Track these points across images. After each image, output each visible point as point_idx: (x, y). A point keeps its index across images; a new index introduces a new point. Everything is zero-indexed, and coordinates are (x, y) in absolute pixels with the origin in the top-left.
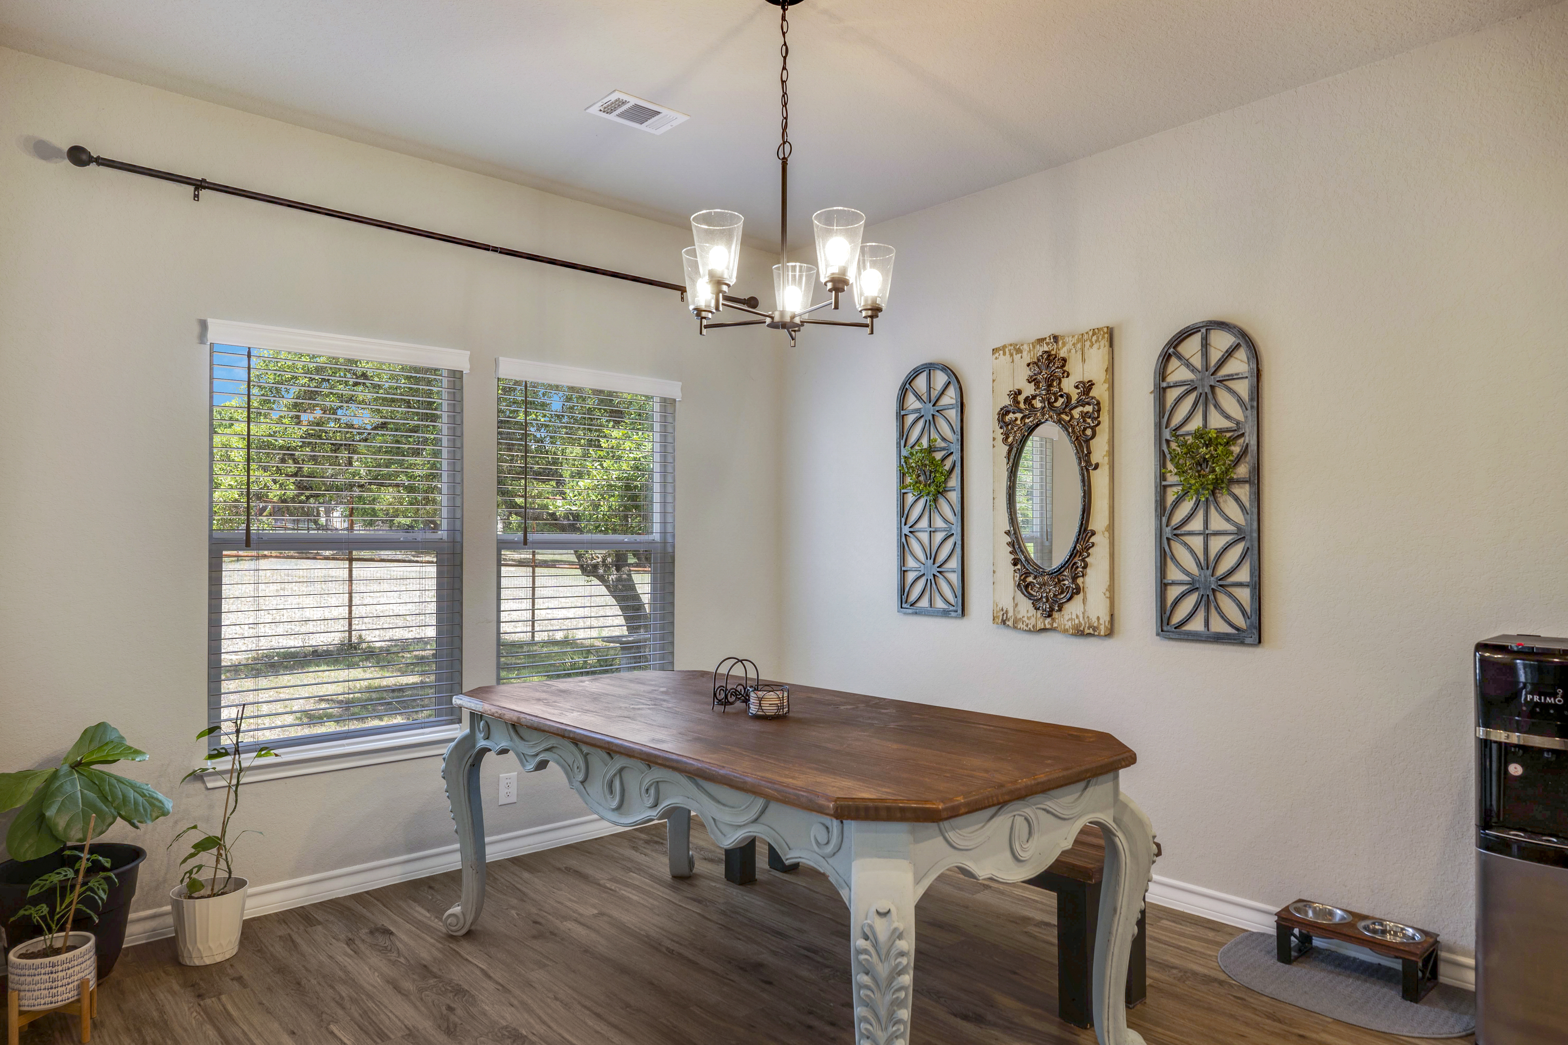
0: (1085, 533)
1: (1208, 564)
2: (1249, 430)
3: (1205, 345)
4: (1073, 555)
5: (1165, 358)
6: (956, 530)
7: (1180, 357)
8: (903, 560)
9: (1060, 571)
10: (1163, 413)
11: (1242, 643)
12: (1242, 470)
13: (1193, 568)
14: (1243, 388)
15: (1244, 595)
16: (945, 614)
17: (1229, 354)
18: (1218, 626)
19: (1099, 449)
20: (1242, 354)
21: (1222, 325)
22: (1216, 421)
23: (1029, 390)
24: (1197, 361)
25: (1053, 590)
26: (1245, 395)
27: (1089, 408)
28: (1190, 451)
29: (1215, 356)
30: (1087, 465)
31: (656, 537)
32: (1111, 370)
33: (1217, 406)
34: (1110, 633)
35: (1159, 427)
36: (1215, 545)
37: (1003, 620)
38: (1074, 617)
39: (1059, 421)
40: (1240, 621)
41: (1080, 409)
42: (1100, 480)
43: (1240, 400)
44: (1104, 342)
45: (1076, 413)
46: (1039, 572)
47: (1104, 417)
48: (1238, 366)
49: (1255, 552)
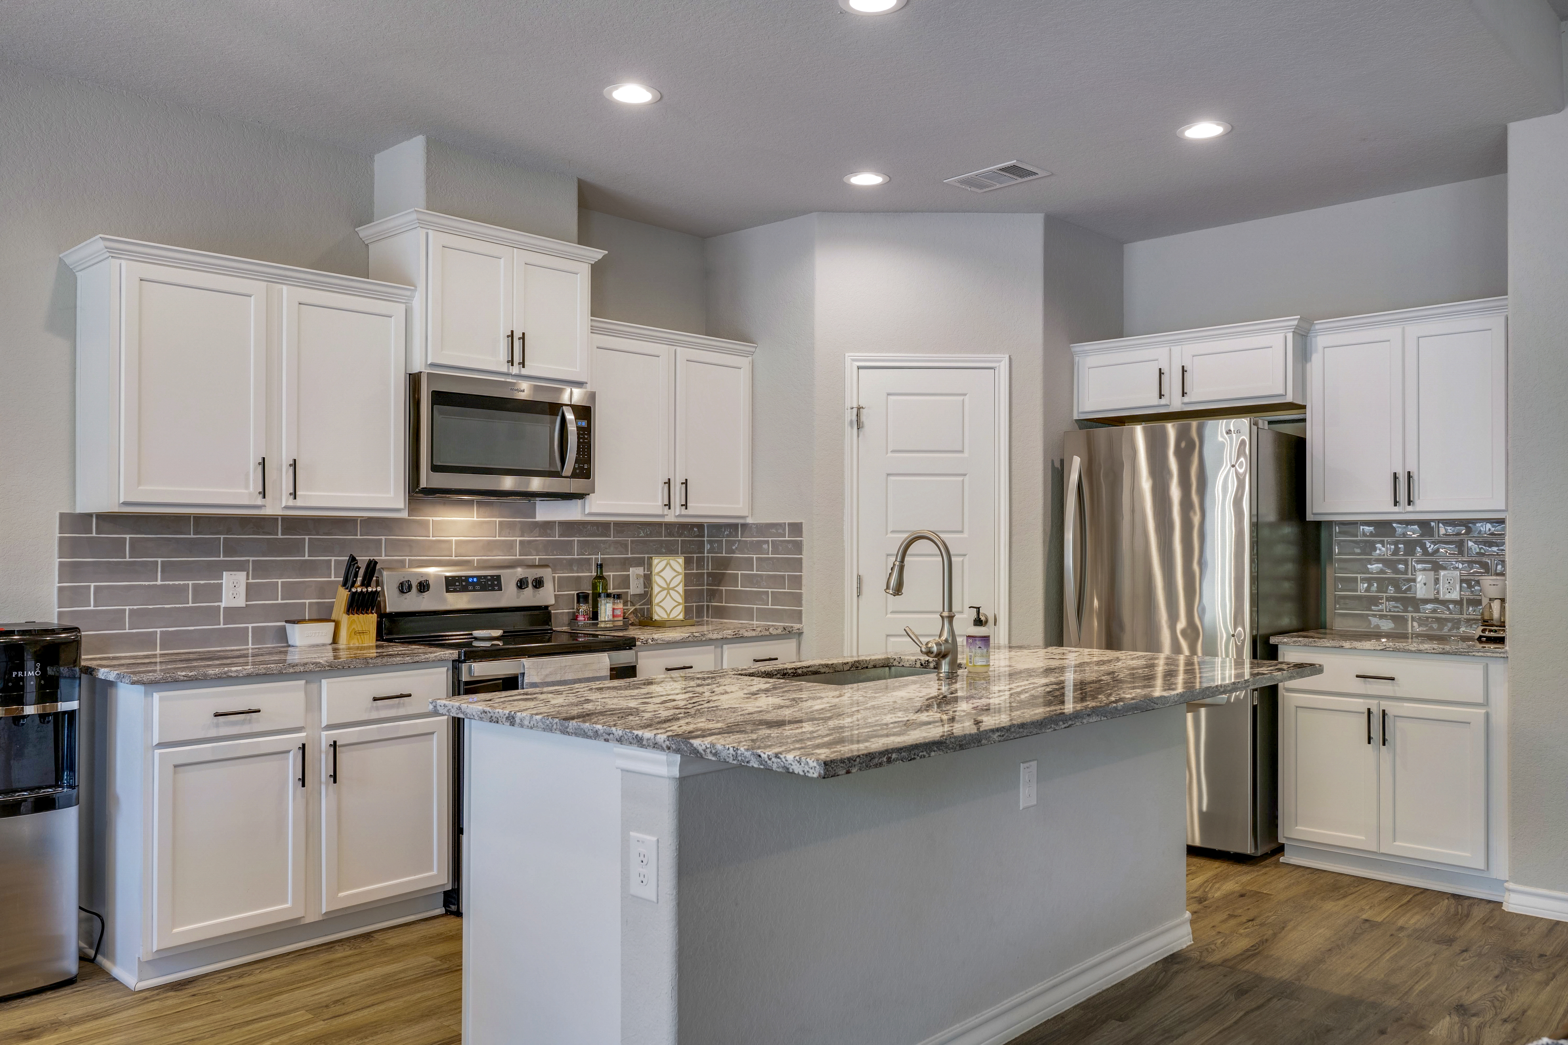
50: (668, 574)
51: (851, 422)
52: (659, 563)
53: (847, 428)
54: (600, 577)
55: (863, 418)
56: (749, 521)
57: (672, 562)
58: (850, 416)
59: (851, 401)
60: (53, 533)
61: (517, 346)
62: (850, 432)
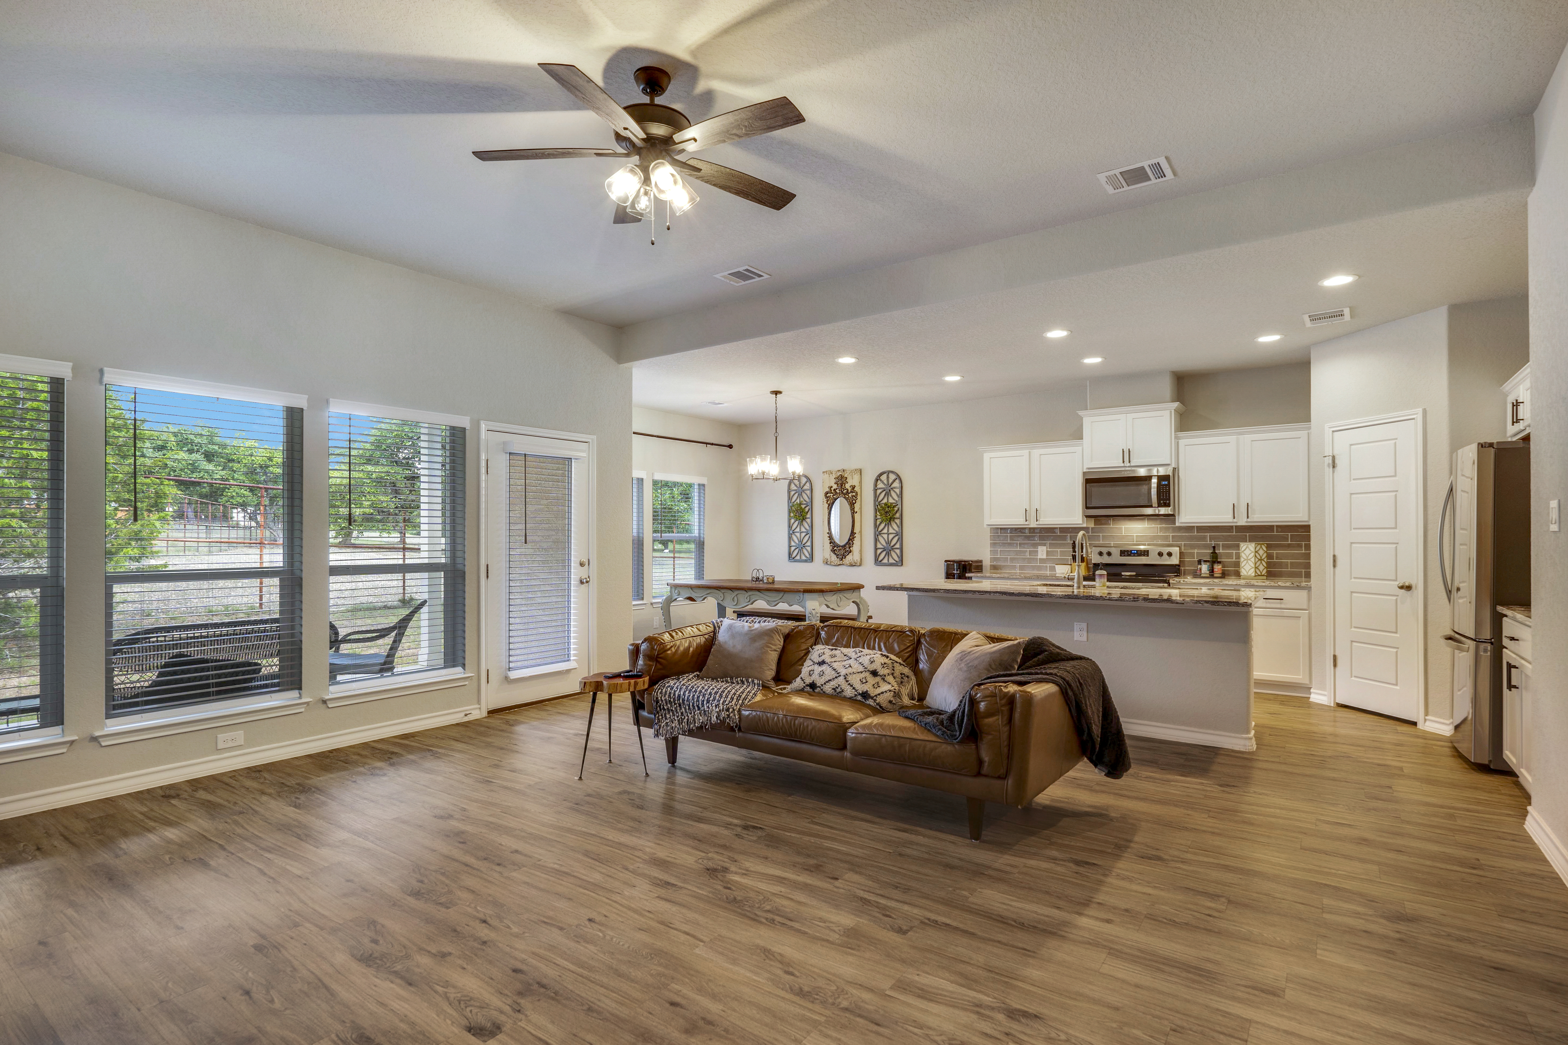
0: (853, 533)
1: (888, 542)
2: (899, 503)
3: (888, 477)
4: (849, 540)
5: (877, 480)
6: (810, 532)
7: (881, 480)
8: (790, 542)
9: (845, 545)
10: (876, 497)
11: (898, 565)
12: (898, 515)
13: (884, 544)
14: (898, 491)
15: (898, 551)
16: (806, 561)
17: (894, 481)
18: (891, 561)
19: (857, 507)
20: (897, 481)
21: (892, 472)
22: (891, 501)
23: (835, 486)
24: (885, 482)
25: (842, 552)
26: (898, 493)
27: (854, 494)
28: (884, 509)
29: (891, 481)
30: (853, 512)
31: (697, 535)
32: (861, 482)
33: (891, 496)
34: (860, 565)
35: (875, 501)
36: (891, 536)
37: (826, 563)
38: (849, 560)
39: (845, 498)
40: (897, 559)
42: (857, 516)
43: (897, 495)
44: (859, 474)
45: (850, 495)
46: (838, 546)
47: (859, 497)
48: (896, 484)
49: (901, 539)
50: (1247, 552)
51: (1329, 464)
52: (1243, 545)
53: (1327, 469)
54: (1214, 553)
55: (1337, 461)
57: (1250, 546)
58: (1329, 460)
59: (1328, 452)
60: (988, 534)
61: (1127, 455)
62: (1328, 471)
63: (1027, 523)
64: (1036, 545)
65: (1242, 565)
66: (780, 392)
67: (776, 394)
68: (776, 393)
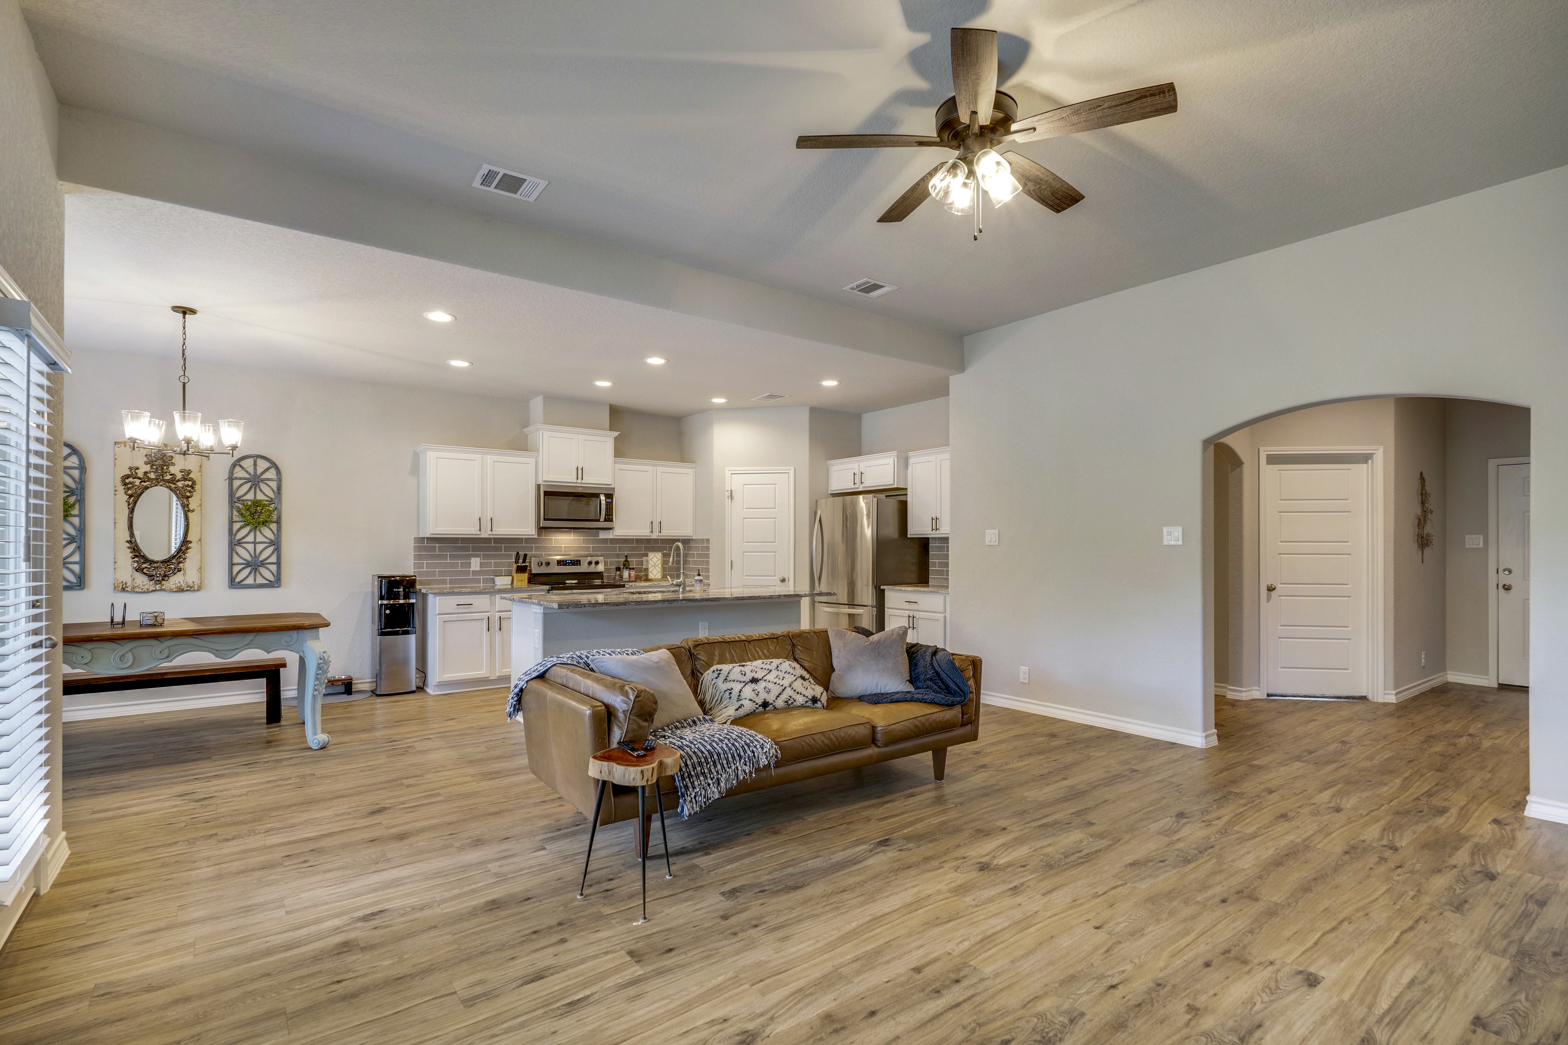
0: (185, 542)
1: (255, 556)
2: (275, 501)
3: (255, 464)
4: (177, 553)
5: (235, 466)
6: (78, 539)
7: (242, 467)
9: (168, 560)
10: (232, 491)
11: (273, 587)
12: (273, 518)
13: (248, 557)
14: (273, 485)
15: (272, 567)
17: (266, 469)
18: (260, 580)
20: (272, 470)
21: (264, 458)
22: (260, 496)
23: (145, 468)
24: (249, 470)
25: (161, 571)
26: (274, 488)
27: (188, 483)
28: (246, 508)
29: (260, 469)
30: (187, 510)
32: (201, 466)
33: (260, 490)
34: (198, 588)
35: (230, 495)
36: (260, 547)
37: (122, 588)
38: (177, 582)
39: (167, 487)
40: (271, 578)
41: (183, 482)
42: (195, 517)
43: (272, 490)
45: (180, 484)
46: (152, 561)
47: (198, 488)
48: (271, 475)
49: (278, 550)
50: (655, 560)
51: (728, 497)
52: (651, 555)
53: (727, 499)
54: (626, 561)
55: (733, 495)
56: (694, 538)
57: (658, 555)
58: (728, 494)
59: (728, 488)
60: (412, 544)
61: (580, 472)
62: (728, 501)
63: (479, 533)
64: (469, 557)
65: (650, 570)
66: (193, 312)
67: (184, 313)
68: (185, 311)
